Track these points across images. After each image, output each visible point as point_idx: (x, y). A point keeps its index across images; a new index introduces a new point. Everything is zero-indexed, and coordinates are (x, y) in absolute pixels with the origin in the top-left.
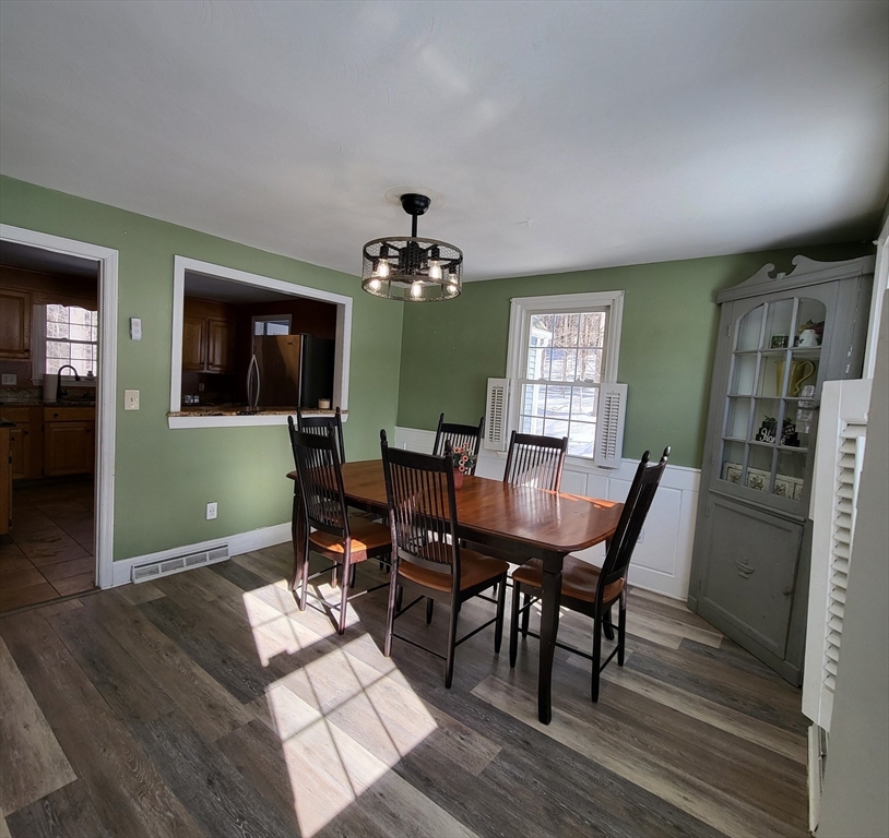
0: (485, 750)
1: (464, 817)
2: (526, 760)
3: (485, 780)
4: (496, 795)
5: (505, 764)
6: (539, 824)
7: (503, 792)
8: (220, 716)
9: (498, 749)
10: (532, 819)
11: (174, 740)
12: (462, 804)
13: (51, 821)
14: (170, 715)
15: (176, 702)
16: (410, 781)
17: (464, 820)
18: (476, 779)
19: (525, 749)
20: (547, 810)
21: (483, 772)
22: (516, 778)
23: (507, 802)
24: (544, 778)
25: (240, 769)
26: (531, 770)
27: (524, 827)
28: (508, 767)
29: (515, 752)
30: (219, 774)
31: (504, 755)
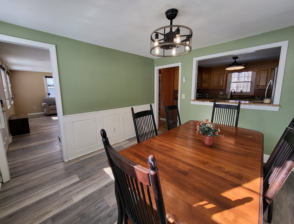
0: (112, 201)
1: (94, 192)
2: (103, 213)
3: (102, 199)
4: (96, 201)
5: (105, 206)
6: (83, 210)
7: (96, 203)
9: (111, 205)
10: (85, 208)
12: (98, 193)
16: (109, 183)
17: (93, 192)
18: (103, 197)
19: (108, 214)
20: (85, 214)
21: (104, 199)
22: (99, 208)
23: (93, 203)
24: (95, 217)
26: (99, 214)
27: (84, 206)
28: (103, 207)
29: (108, 211)
31: (108, 207)
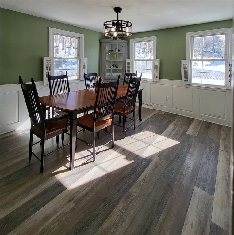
8: (159, 164)
11: (172, 170)
13: (206, 183)
14: (164, 176)
15: (158, 177)
25: (172, 154)
30: (175, 157)
